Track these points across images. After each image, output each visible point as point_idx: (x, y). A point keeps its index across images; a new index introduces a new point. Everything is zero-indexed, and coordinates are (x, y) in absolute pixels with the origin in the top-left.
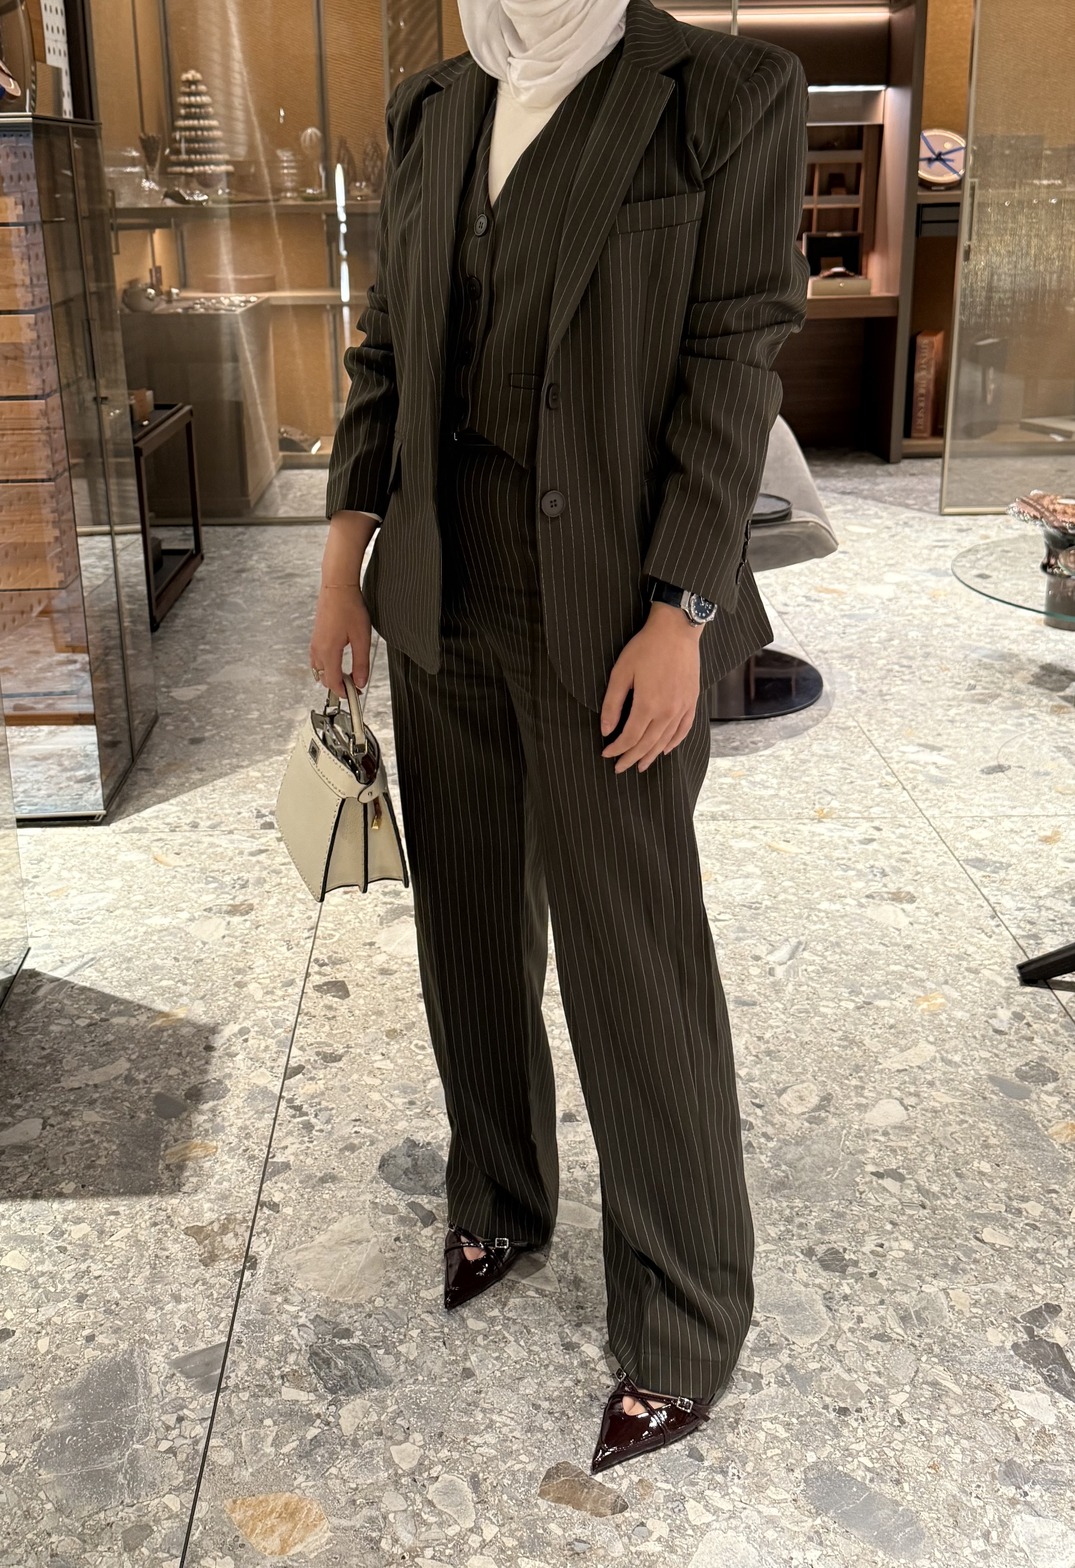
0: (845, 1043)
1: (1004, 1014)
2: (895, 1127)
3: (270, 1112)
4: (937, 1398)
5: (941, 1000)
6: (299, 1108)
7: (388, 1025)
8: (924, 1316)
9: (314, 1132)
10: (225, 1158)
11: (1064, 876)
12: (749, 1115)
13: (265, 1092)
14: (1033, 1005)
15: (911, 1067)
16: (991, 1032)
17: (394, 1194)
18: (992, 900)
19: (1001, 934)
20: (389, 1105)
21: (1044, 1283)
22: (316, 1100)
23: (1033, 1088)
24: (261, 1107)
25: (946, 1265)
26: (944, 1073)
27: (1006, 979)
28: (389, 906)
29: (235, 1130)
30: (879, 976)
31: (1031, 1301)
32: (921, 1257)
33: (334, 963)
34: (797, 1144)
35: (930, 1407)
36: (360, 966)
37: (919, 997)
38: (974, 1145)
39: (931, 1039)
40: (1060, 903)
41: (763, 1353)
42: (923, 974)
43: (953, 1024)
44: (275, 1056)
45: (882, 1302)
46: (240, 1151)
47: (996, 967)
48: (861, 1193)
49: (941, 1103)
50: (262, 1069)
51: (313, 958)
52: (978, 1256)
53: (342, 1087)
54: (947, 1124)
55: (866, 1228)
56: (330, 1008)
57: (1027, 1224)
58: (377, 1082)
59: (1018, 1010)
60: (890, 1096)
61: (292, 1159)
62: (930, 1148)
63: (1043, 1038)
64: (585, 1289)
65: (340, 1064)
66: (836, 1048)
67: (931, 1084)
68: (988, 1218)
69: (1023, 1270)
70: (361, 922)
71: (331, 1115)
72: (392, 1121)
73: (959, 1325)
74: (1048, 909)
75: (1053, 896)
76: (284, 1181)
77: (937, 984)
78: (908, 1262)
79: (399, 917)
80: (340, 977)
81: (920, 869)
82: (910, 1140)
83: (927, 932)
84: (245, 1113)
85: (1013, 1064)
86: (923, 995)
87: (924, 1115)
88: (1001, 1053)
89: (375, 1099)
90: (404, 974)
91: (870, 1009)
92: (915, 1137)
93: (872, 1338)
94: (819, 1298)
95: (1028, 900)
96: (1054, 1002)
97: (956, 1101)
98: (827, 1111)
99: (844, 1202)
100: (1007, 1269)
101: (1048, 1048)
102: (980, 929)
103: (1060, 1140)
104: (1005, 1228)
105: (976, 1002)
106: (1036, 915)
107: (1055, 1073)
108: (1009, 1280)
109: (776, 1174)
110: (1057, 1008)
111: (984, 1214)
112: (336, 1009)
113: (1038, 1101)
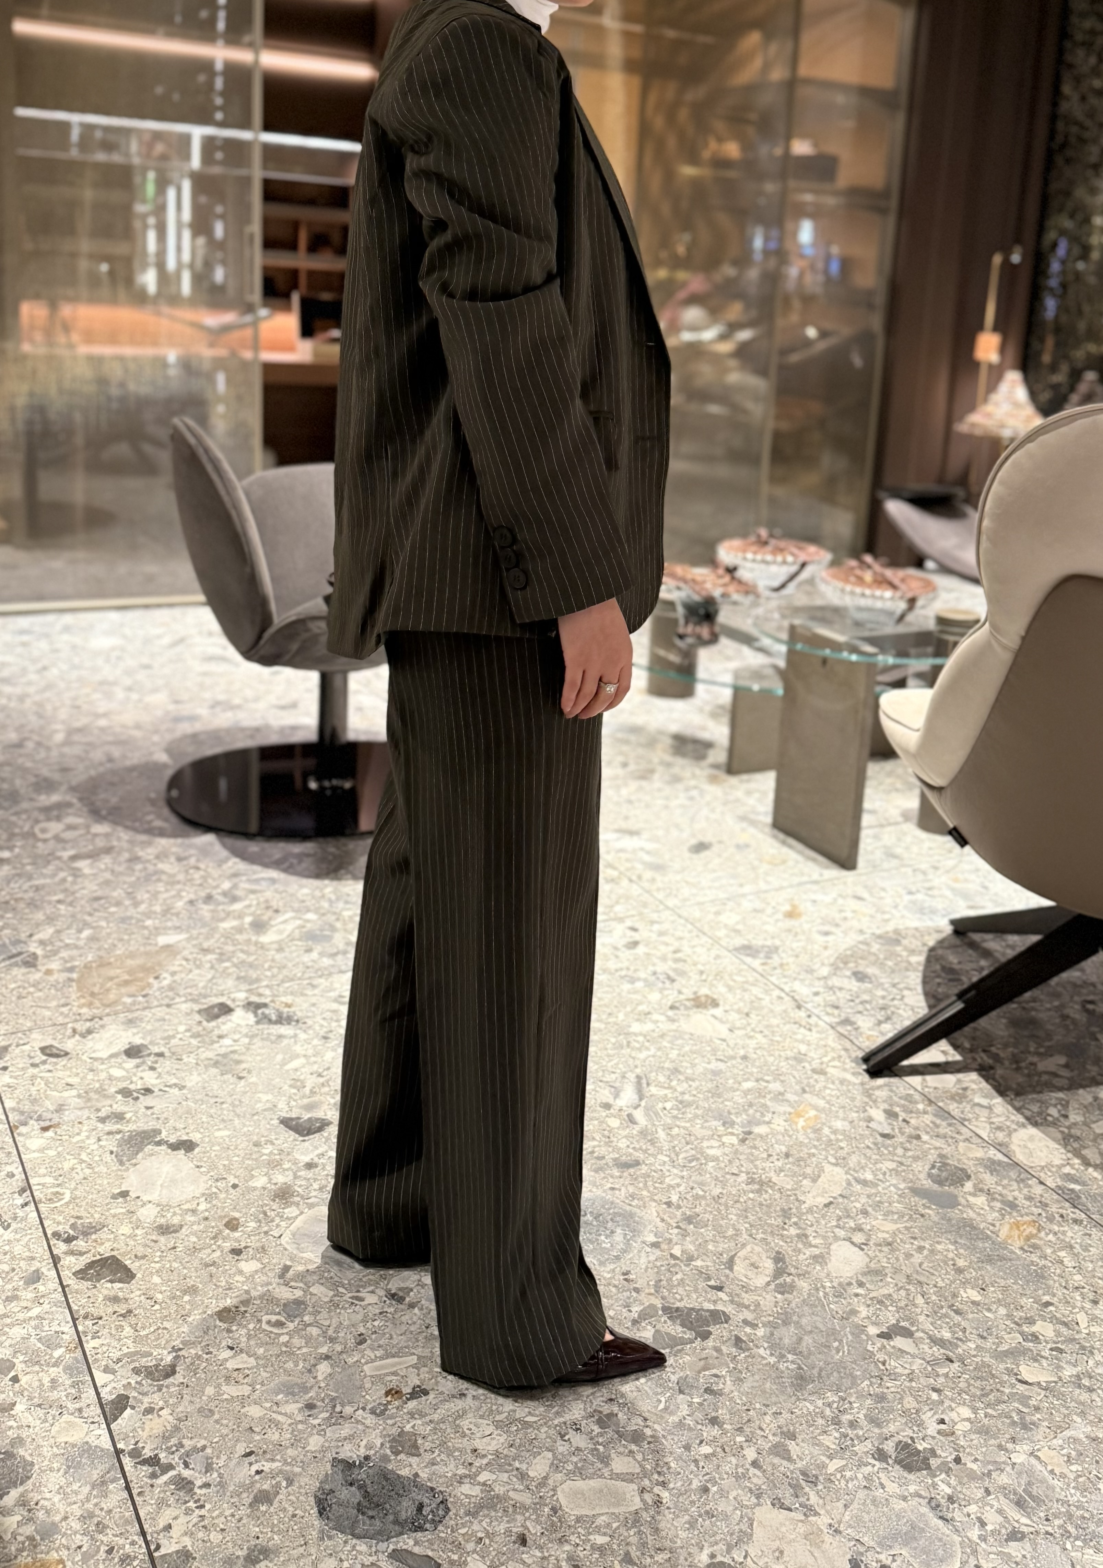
0: (756, 1187)
1: (877, 1114)
2: (864, 1274)
3: (114, 1480)
5: (812, 1113)
6: (153, 1461)
7: (215, 1306)
8: (1034, 1493)
9: (196, 1490)
11: (829, 952)
12: (715, 1302)
13: (87, 1450)
14: (895, 1099)
15: (835, 1198)
16: (880, 1139)
17: (362, 1547)
18: (787, 989)
19: (817, 1025)
20: (280, 1418)
22: (174, 1441)
23: (956, 1192)
24: (95, 1475)
26: (869, 1196)
27: (854, 1074)
28: (118, 1136)
29: (76, 1525)
30: (738, 1098)
32: (986, 1421)
33: (86, 1234)
34: (786, 1323)
36: (125, 1230)
37: (790, 1114)
38: (947, 1273)
39: (833, 1161)
40: (846, 981)
42: (776, 1086)
43: (841, 1137)
44: (73, 1391)
45: (988, 1492)
46: (102, 1554)
47: (836, 1063)
48: (884, 1364)
49: (887, 1232)
50: (66, 1417)
51: (49, 1233)
52: (1033, 1402)
53: (199, 1411)
54: (908, 1256)
55: (914, 1404)
56: (115, 1299)
57: (1051, 1349)
58: (247, 1390)
59: (886, 1106)
60: (836, 1238)
61: (187, 1541)
62: (910, 1287)
63: (927, 1133)
65: (178, 1378)
66: (751, 1195)
67: (865, 1213)
68: (1015, 1353)
69: (1083, 1404)
70: (90, 1166)
71: (207, 1458)
72: (298, 1440)
73: (1073, 1491)
74: (841, 989)
75: (835, 974)
77: (796, 1093)
78: (979, 1433)
79: (142, 1150)
80: (105, 1250)
81: (700, 967)
82: (888, 1284)
83: (751, 1037)
85: (921, 1169)
86: (792, 1111)
87: (880, 1251)
88: (903, 1160)
89: (257, 1415)
90: (195, 1227)
91: (754, 1139)
92: (889, 1280)
93: (1006, 1541)
94: (925, 1510)
95: (817, 983)
96: (912, 1092)
97: (899, 1226)
98: (790, 1274)
99: (874, 1380)
100: (1068, 1408)
101: (938, 1143)
102: (795, 1023)
103: (1016, 1245)
104: (1036, 1360)
105: (844, 1107)
106: (833, 998)
107: (962, 1170)
108: (1079, 1420)
109: (787, 1368)
110: (917, 1097)
111: (1006, 1351)
112: (126, 1300)
113: (970, 1206)
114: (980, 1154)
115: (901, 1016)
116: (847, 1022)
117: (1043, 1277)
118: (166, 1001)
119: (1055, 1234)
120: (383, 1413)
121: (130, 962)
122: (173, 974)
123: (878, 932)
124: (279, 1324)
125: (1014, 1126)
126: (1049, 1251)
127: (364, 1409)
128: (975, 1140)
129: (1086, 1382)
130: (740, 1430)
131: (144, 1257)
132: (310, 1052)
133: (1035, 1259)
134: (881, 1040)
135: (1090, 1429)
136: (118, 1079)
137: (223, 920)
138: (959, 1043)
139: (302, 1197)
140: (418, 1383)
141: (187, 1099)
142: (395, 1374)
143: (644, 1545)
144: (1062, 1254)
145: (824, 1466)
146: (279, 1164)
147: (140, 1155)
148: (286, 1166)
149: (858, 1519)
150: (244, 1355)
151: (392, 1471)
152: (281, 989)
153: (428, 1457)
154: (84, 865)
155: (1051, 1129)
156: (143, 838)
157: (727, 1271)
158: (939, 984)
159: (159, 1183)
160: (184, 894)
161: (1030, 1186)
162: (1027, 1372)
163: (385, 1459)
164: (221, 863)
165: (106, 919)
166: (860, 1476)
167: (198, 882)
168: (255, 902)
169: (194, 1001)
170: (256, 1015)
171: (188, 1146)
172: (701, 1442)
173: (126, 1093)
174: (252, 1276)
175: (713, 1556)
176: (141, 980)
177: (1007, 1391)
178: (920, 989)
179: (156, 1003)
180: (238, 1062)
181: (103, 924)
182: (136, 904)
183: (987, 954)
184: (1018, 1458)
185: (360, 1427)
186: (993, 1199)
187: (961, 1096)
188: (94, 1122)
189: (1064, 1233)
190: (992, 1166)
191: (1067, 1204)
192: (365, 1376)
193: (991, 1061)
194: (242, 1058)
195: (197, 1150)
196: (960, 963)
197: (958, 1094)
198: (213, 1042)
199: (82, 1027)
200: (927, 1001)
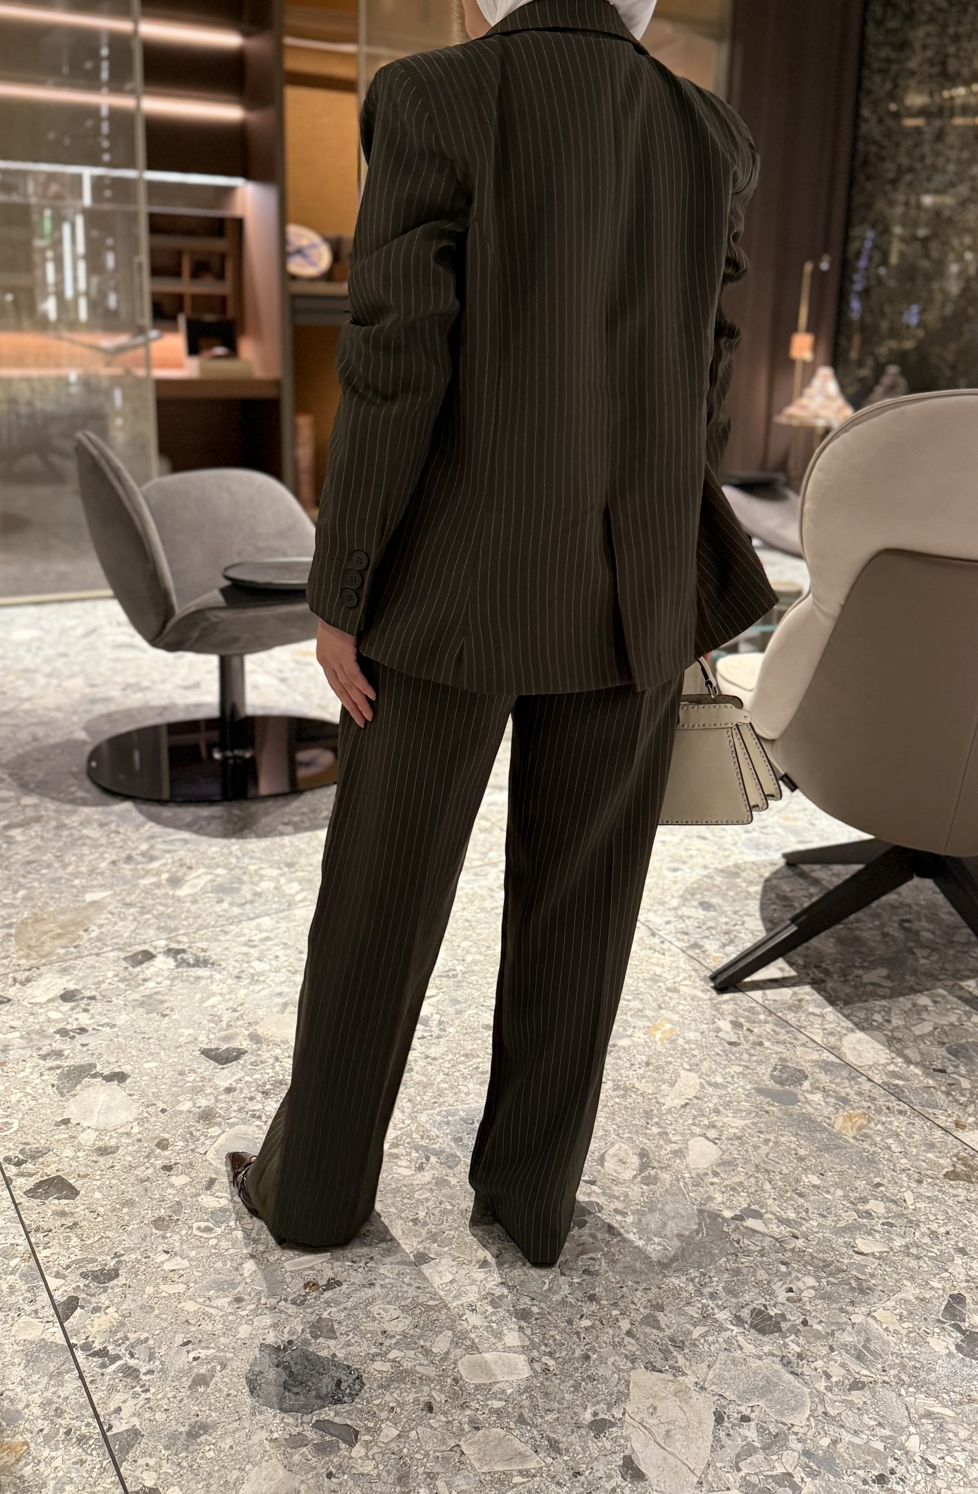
0: (622, 1092)
1: (725, 1025)
2: (718, 1165)
3: (69, 1371)
4: (940, 1428)
5: (668, 1026)
6: (103, 1353)
7: (150, 1215)
8: (872, 1348)
9: (141, 1376)
10: (46, 1452)
11: (679, 886)
12: (589, 1195)
13: (45, 1347)
14: (740, 1011)
15: (690, 1100)
16: (727, 1046)
17: (289, 1419)
19: (669, 950)
20: (212, 1311)
21: (935, 1275)
22: (120, 1335)
23: (795, 1090)
24: (51, 1368)
25: (852, 1289)
26: (720, 1097)
27: (703, 991)
28: (58, 1071)
29: (37, 1411)
31: (938, 1298)
32: (828, 1288)
33: (33, 1158)
34: (651, 1210)
35: (942, 1441)
36: (68, 1152)
37: (649, 1027)
38: (790, 1162)
39: (688, 1067)
40: (693, 910)
41: (775, 1449)
42: (635, 1005)
43: (693, 1046)
44: (29, 1295)
45: (832, 1349)
46: (61, 1436)
47: (687, 982)
48: (737, 1242)
49: (737, 1128)
50: (23, 1318)
52: (868, 1270)
53: (141, 1308)
54: (756, 1148)
55: (766, 1276)
56: (63, 1214)
57: (883, 1224)
58: (181, 1288)
59: (732, 1018)
60: (693, 1135)
61: (135, 1421)
62: (759, 1175)
63: (769, 1040)
64: (567, 1450)
65: (121, 1280)
66: (617, 1100)
67: (717, 1111)
68: (851, 1229)
69: (912, 1270)
70: (34, 1098)
71: (150, 1349)
72: (228, 1330)
73: (905, 1345)
74: (689, 917)
75: (684, 905)
76: (144, 1454)
77: (653, 1010)
78: (822, 1298)
79: (80, 1082)
80: (51, 1171)
82: (739, 1173)
84: (36, 1383)
85: (764, 1072)
86: (650, 1025)
87: (732, 1144)
88: (748, 1064)
89: (192, 1309)
90: (130, 1148)
91: (618, 1051)
92: (740, 1169)
93: (849, 1390)
94: (778, 1367)
95: (668, 913)
96: (754, 1005)
97: (747, 1122)
98: (654, 1168)
99: (730, 1257)
100: (898, 1274)
101: (779, 1048)
102: (651, 949)
103: (850, 1134)
104: (870, 1234)
105: (695, 1020)
106: (683, 925)
107: (800, 1071)
108: (908, 1284)
109: (654, 1249)
110: (759, 1009)
111: (845, 1227)
112: (72, 1214)
113: (807, 1102)
114: (815, 1056)
115: (742, 939)
116: (695, 946)
117: (874, 1162)
118: (96, 951)
119: (883, 1124)
120: (303, 1303)
121: (61, 918)
122: (101, 926)
123: (720, 867)
124: (208, 1230)
125: (844, 1031)
126: (878, 1139)
127: (286, 1300)
128: (810, 1044)
129: (913, 1251)
130: (615, 1305)
131: (86, 1176)
132: (225, 990)
133: (866, 1146)
134: (726, 961)
135: (918, 1291)
136: (56, 1021)
137: (143, 877)
138: (793, 961)
139: (223, 1118)
140: (333, 1276)
141: (117, 1036)
142: (310, 1268)
143: (535, 1407)
144: (890, 1141)
145: (690, 1333)
146: (202, 1090)
147: (78, 1087)
148: (208, 1091)
149: (720, 1377)
150: (178, 1258)
151: (313, 1353)
152: (197, 936)
153: (343, 1339)
154: (16, 833)
155: (876, 1033)
156: (68, 807)
157: (599, 1167)
158: (775, 910)
159: (96, 1110)
160: (107, 855)
161: (860, 1083)
162: (863, 1244)
163: (306, 1342)
164: (138, 827)
165: (38, 880)
166: (721, 1340)
167: (120, 844)
168: (170, 861)
169: (119, 949)
170: (176, 960)
171: (120, 1077)
172: (582, 1317)
173: (63, 1032)
174: (183, 1189)
175: (595, 1414)
176: (72, 933)
177: (846, 1261)
178: (758, 914)
179: (86, 953)
180: (162, 1002)
181: (36, 884)
182: (65, 866)
183: (815, 882)
184: (857, 1319)
185: (283, 1316)
186: (828, 1096)
187: (797, 1006)
188: (36, 1060)
189: (891, 1122)
190: (826, 1067)
191: (893, 1098)
192: (286, 1272)
193: (822, 976)
194: (166, 998)
195: (128, 1081)
196: (792, 891)
197: (794, 1005)
198: (139, 985)
199: (22, 976)
200: (765, 925)
